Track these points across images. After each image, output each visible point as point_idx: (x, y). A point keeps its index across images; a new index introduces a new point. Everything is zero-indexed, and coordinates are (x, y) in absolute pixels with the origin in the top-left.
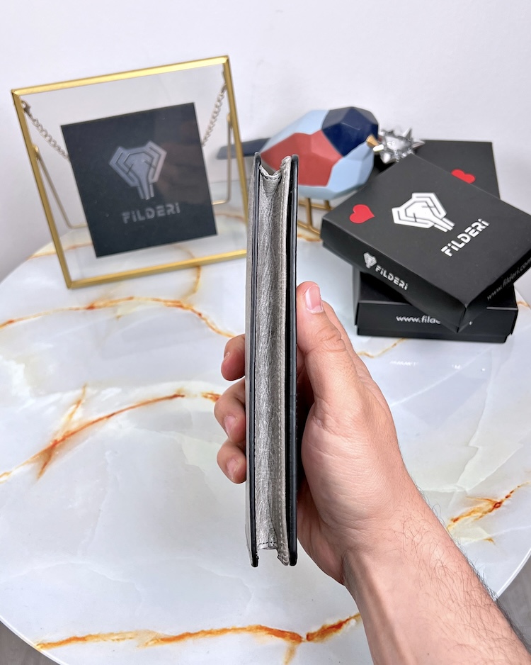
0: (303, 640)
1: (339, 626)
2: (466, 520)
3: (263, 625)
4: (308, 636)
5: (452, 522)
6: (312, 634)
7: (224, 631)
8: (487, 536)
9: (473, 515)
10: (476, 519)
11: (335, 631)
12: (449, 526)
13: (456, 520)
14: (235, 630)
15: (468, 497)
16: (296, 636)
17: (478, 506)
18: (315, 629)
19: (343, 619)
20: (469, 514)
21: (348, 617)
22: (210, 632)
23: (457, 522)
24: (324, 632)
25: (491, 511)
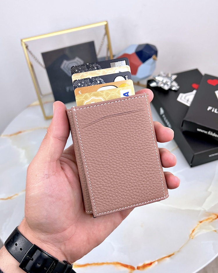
0: (135, 269)
1: (151, 264)
2: (205, 223)
3: (119, 262)
6: (140, 267)
7: (103, 264)
8: (214, 229)
9: (209, 220)
10: (210, 222)
11: (149, 266)
12: (198, 224)
13: (201, 222)
14: (108, 263)
15: (206, 213)
16: (132, 267)
17: (211, 217)
18: (141, 265)
19: (152, 261)
20: (207, 220)
21: (154, 261)
22: (97, 264)
24: (145, 266)
25: (216, 219)
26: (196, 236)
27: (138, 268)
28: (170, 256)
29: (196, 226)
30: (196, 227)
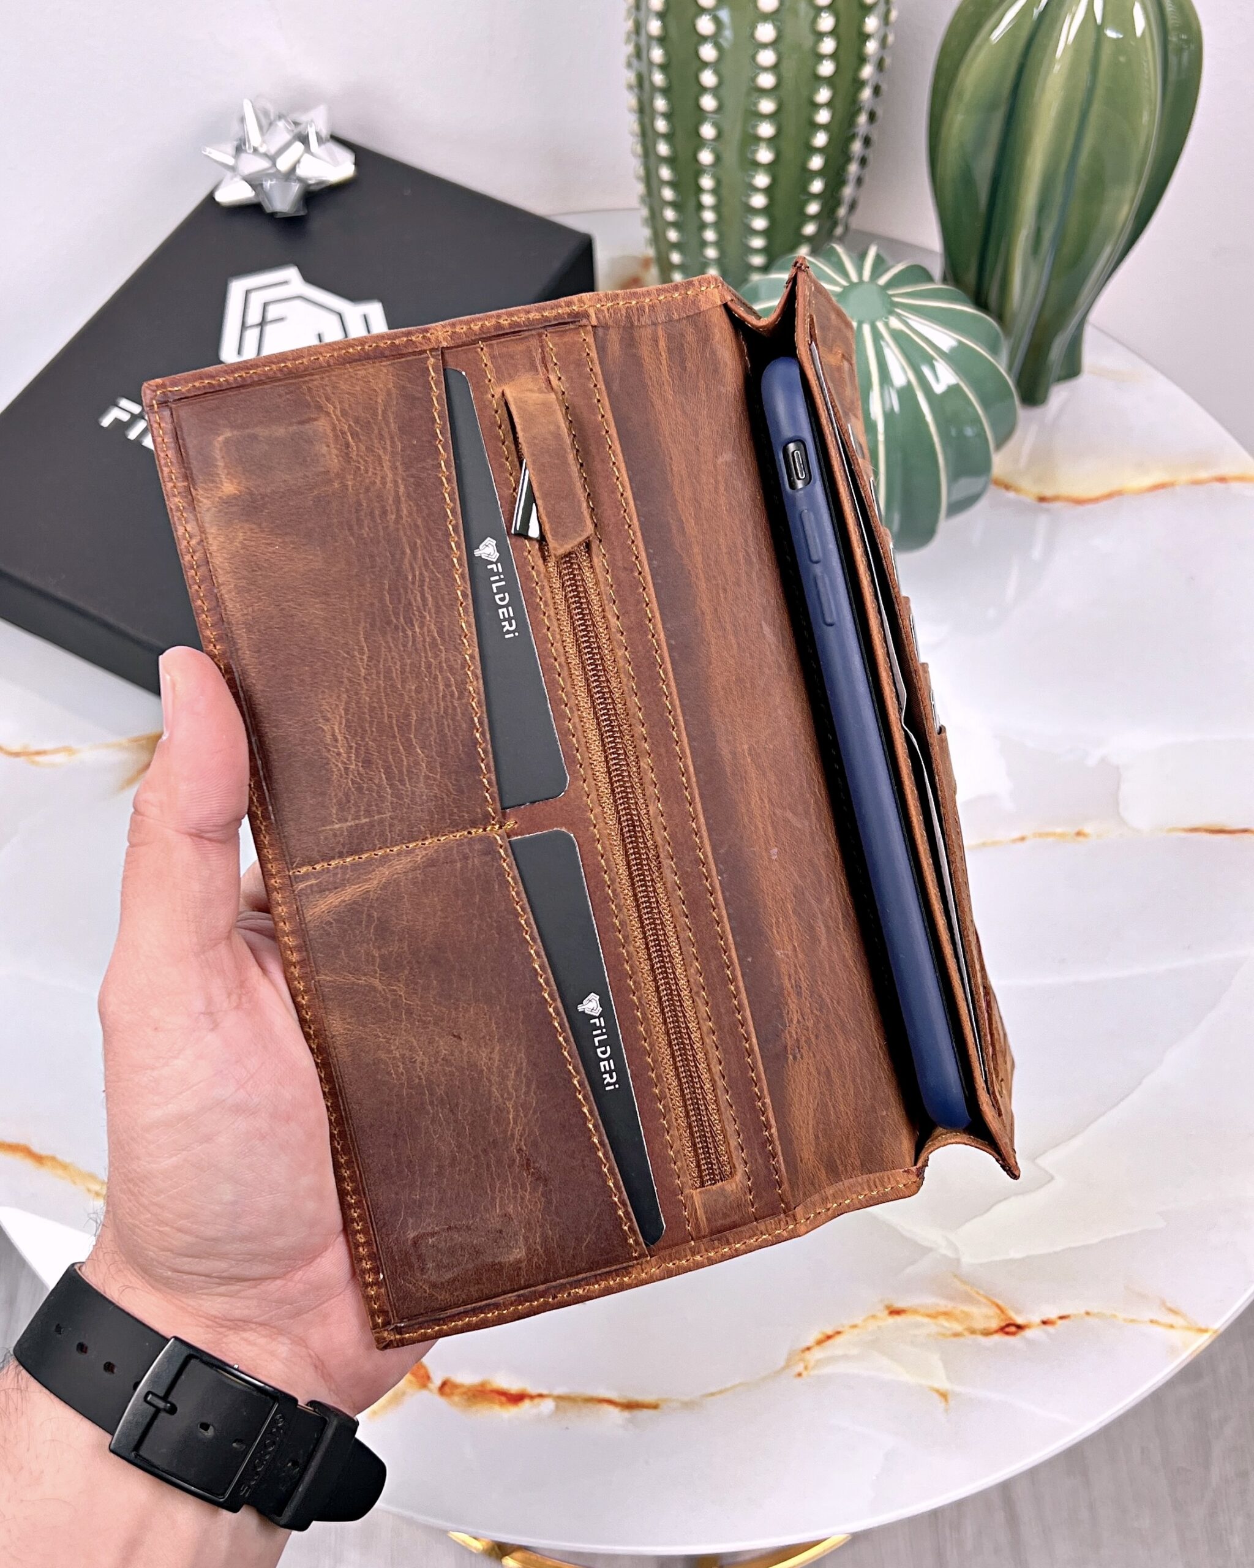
0: (431, 1386)
1: (516, 1399)
2: (918, 1326)
4: (444, 1384)
5: (886, 1312)
6: (455, 1386)
8: (945, 1385)
9: (943, 1322)
10: (944, 1335)
11: (502, 1404)
12: (873, 1317)
13: (895, 1312)
15: (955, 1276)
16: (422, 1372)
17: (966, 1308)
18: (467, 1378)
19: (533, 1391)
20: (934, 1316)
21: (545, 1392)
23: (898, 1319)
24: (482, 1394)
25: (987, 1333)
26: (827, 1370)
27: (446, 1388)
28: (630, 1406)
29: (858, 1321)
30: (854, 1326)
